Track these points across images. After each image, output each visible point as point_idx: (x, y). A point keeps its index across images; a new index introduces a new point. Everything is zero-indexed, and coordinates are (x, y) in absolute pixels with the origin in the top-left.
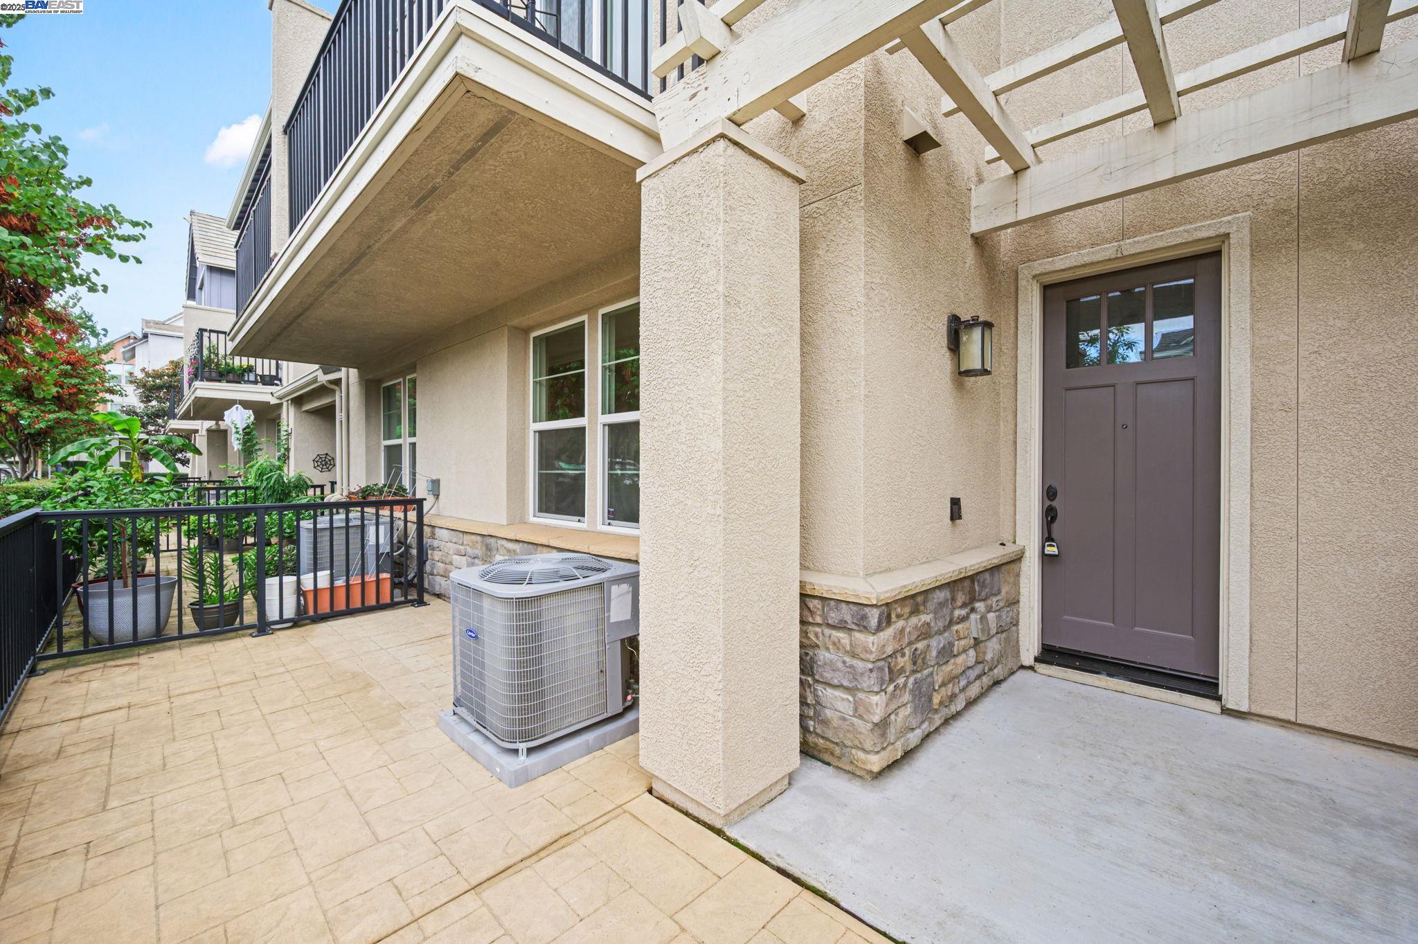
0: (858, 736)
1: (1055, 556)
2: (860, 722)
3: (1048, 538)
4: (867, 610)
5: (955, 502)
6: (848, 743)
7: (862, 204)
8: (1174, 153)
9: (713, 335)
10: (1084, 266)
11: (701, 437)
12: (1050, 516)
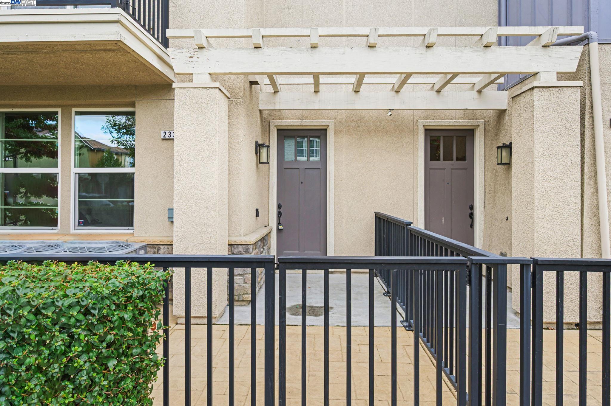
0: (246, 290)
1: (282, 229)
2: (246, 285)
3: (279, 223)
4: (249, 246)
5: (257, 210)
6: (241, 293)
7: (243, 106)
8: (319, 102)
9: (213, 154)
10: (291, 126)
11: (208, 188)
12: (279, 214)
